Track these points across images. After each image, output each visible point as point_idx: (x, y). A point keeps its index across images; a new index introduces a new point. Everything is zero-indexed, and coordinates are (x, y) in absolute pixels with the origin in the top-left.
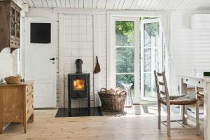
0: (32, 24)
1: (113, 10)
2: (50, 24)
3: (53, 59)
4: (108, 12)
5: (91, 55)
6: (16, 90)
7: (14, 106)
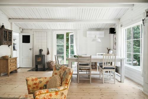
0: (23, 36)
1: (55, 30)
2: (30, 36)
3: (31, 49)
4: (53, 31)
5: (46, 47)
6: (5, 61)
7: (4, 67)
